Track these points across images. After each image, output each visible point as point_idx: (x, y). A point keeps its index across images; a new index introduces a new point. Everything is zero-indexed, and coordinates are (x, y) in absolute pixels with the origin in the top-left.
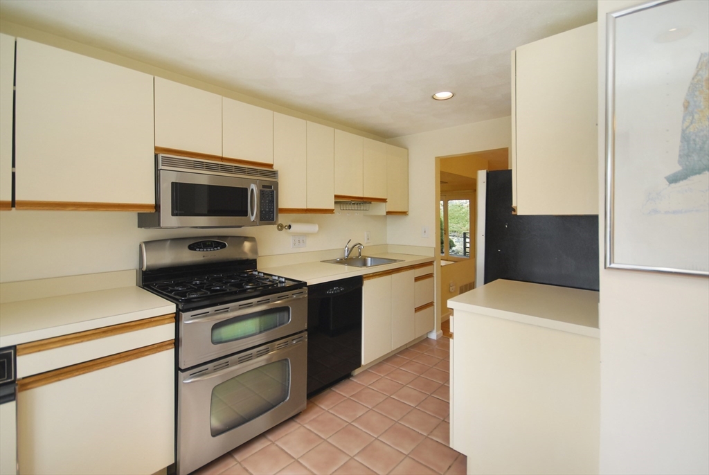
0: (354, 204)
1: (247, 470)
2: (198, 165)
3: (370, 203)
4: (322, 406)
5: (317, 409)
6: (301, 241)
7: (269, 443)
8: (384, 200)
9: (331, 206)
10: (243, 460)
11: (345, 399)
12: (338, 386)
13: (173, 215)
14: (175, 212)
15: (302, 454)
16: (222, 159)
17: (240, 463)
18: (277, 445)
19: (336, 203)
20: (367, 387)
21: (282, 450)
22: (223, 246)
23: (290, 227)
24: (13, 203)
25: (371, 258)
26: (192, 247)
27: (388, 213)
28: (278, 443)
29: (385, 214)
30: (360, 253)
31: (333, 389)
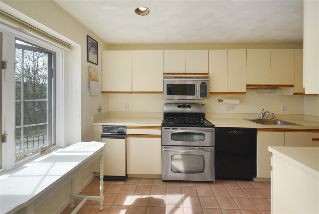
0: (263, 89)
1: (181, 189)
2: (176, 77)
3: (278, 88)
4: (225, 185)
5: (222, 185)
6: (231, 108)
7: (195, 186)
8: (292, 86)
9: (244, 90)
10: (183, 186)
11: (239, 188)
12: (240, 181)
13: (167, 95)
14: (168, 94)
15: (202, 196)
16: (186, 74)
17: (181, 186)
18: (196, 188)
19: (246, 89)
20: (256, 189)
21: (197, 190)
22: (190, 107)
23: (223, 101)
24: (132, 92)
25: (281, 121)
26: (178, 107)
27: (295, 94)
28: (197, 188)
29: (292, 94)
30: (274, 117)
31: (236, 181)
